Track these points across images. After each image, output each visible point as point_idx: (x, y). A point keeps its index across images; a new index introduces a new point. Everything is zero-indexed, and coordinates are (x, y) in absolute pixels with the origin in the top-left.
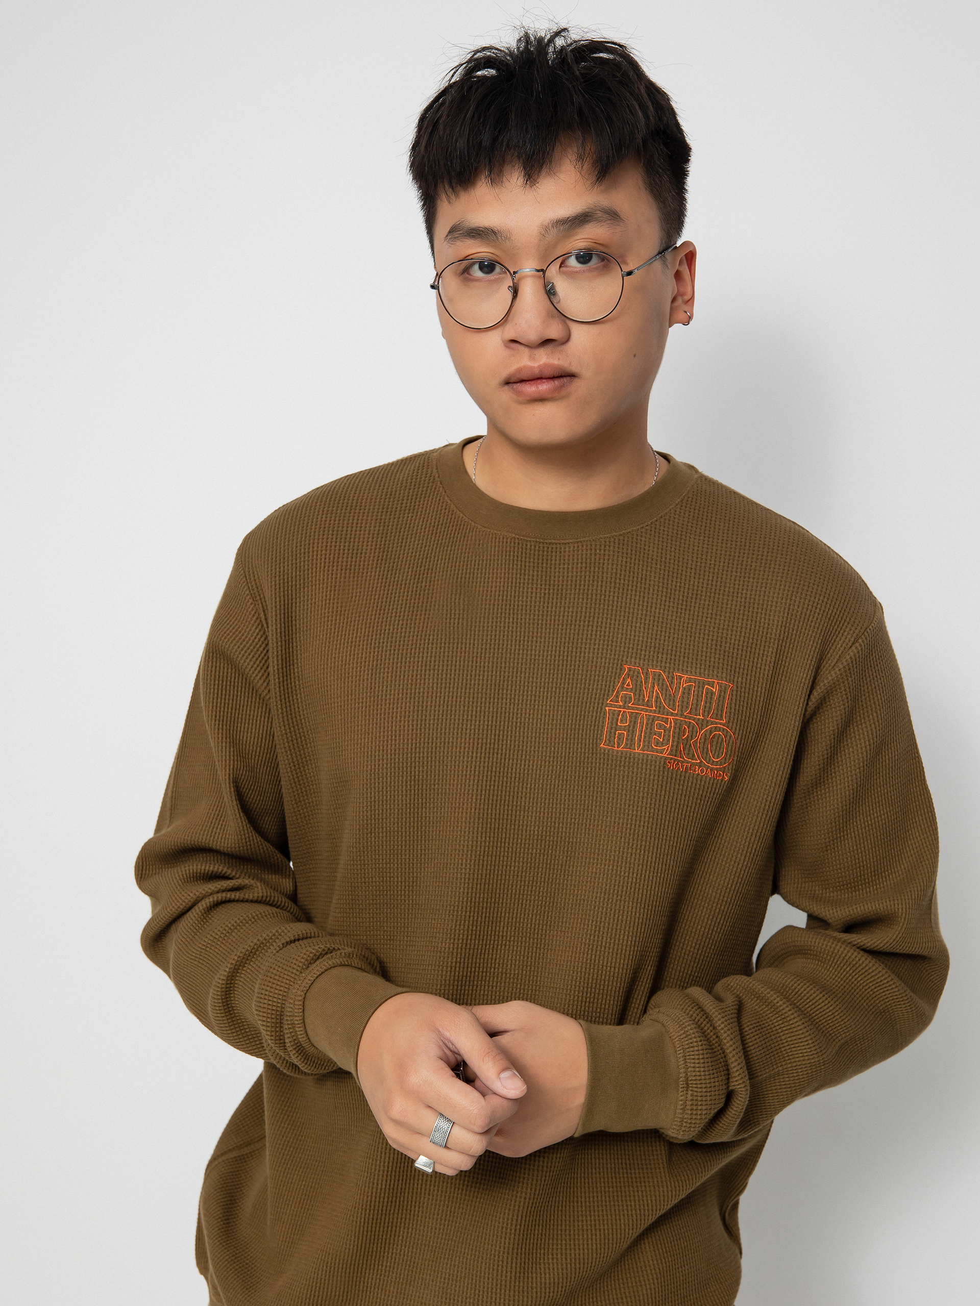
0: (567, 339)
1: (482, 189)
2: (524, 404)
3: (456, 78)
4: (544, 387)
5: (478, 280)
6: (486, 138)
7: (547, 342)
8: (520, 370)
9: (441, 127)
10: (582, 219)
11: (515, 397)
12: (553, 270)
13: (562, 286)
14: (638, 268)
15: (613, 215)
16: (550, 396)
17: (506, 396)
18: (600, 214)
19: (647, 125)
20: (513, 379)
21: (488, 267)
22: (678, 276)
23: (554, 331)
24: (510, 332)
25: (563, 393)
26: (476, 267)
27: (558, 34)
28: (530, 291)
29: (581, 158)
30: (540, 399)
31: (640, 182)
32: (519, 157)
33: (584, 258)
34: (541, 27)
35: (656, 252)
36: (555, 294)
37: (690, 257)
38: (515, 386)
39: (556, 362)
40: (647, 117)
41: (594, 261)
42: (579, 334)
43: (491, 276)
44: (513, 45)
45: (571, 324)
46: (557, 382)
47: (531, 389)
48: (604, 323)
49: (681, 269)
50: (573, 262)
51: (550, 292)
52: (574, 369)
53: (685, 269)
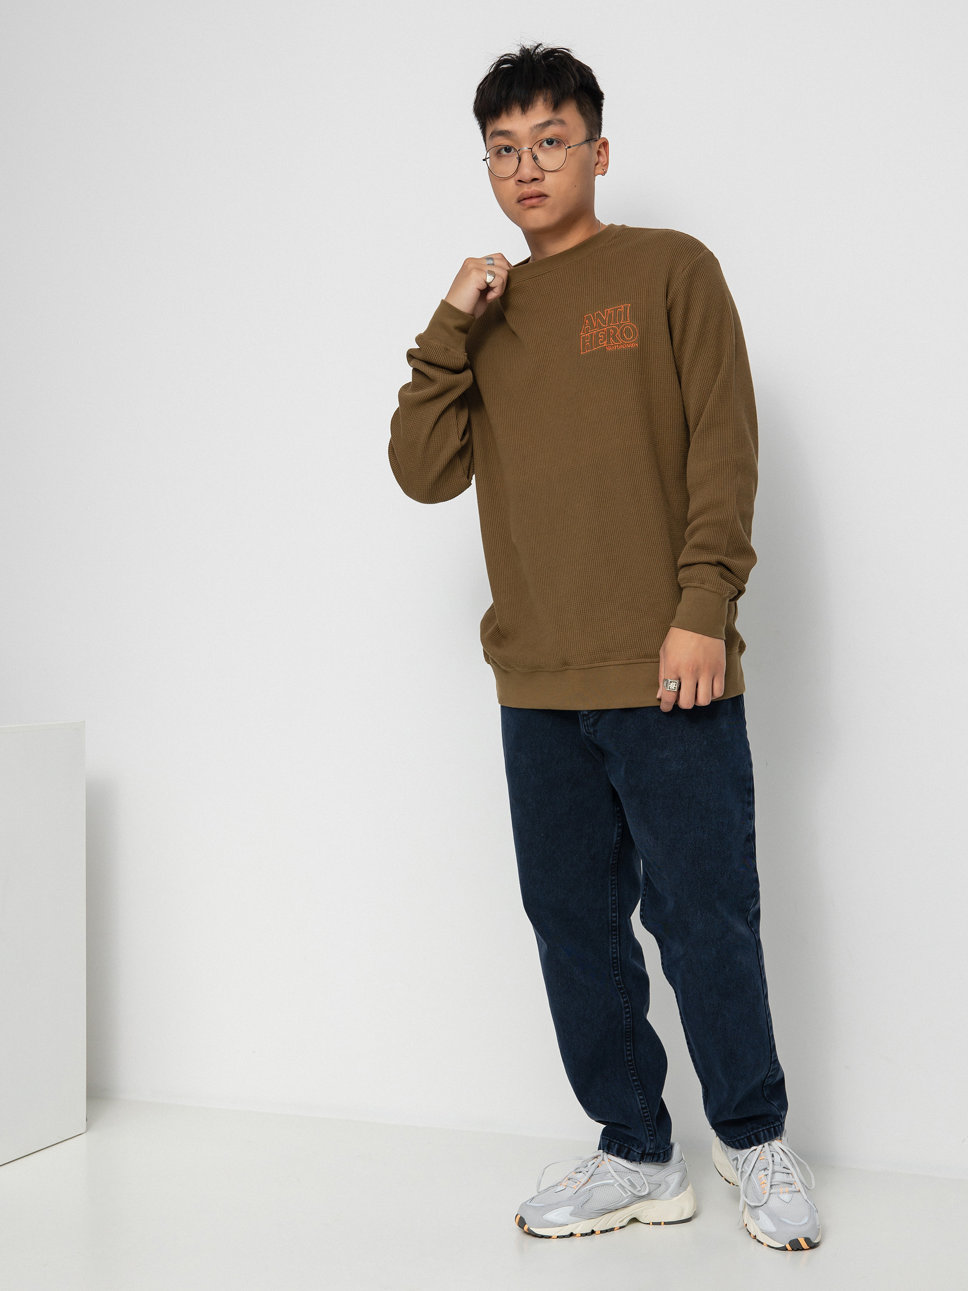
0: (543, 180)
1: (504, 117)
2: (526, 210)
3: (492, 70)
4: (534, 201)
5: (504, 156)
6: (504, 94)
7: (535, 179)
8: (522, 194)
9: (485, 92)
10: (548, 123)
11: (522, 207)
12: (535, 149)
13: (541, 156)
14: (574, 146)
15: (562, 122)
16: (536, 205)
17: (518, 207)
18: (555, 121)
19: (576, 84)
20: (521, 198)
21: (508, 149)
22: (599, 153)
23: (537, 175)
24: (518, 177)
25: (543, 204)
26: (503, 150)
27: (537, 47)
28: (526, 158)
29: (545, 100)
30: (533, 207)
31: (575, 108)
32: (519, 101)
33: (550, 142)
34: (529, 44)
35: (585, 140)
36: (537, 159)
37: (605, 144)
38: (522, 202)
39: (536, 189)
40: (575, 80)
41: (555, 143)
42: (549, 178)
43: (510, 154)
44: (518, 53)
45: (545, 173)
46: (540, 199)
47: (528, 202)
48: (559, 171)
49: (600, 150)
50: (545, 144)
51: (535, 158)
52: (546, 192)
53: (602, 150)
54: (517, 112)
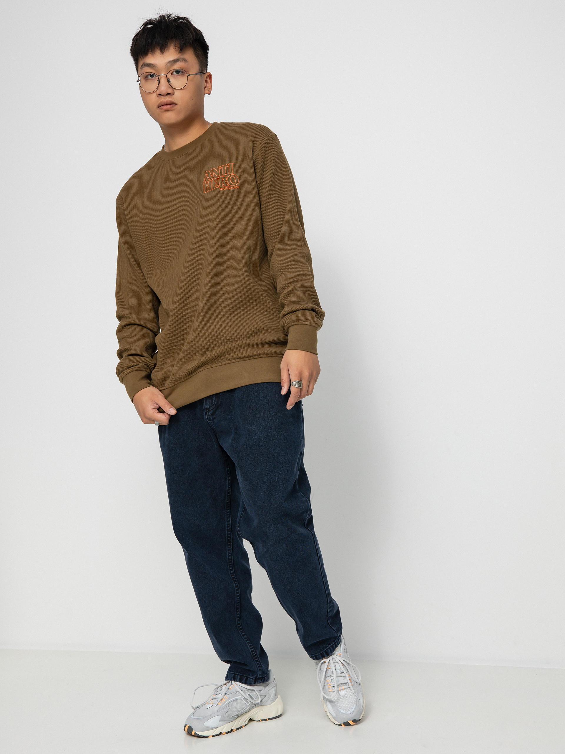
0: (173, 94)
1: (150, 55)
2: (163, 112)
3: (141, 28)
4: (168, 107)
5: (150, 79)
6: (150, 41)
7: (168, 94)
8: (161, 102)
9: (138, 40)
10: (176, 60)
11: (161, 110)
12: (169, 75)
13: (172, 80)
14: (192, 75)
15: (185, 60)
16: (169, 109)
17: (158, 110)
18: (181, 59)
19: (193, 38)
20: (160, 105)
21: (152, 76)
22: (206, 81)
23: (170, 91)
24: (158, 92)
25: (173, 108)
26: (149, 76)
27: (170, 15)
28: (163, 81)
29: (175, 46)
30: (167, 110)
31: (192, 53)
32: (159, 46)
33: (178, 72)
34: (164, 13)
35: (198, 72)
36: (170, 81)
37: (210, 76)
38: (161, 107)
39: (169, 99)
40: (193, 36)
41: (180, 73)
42: (177, 93)
43: (153, 78)
44: (158, 18)
45: (174, 90)
46: (172, 106)
47: (165, 107)
48: (183, 89)
49: (207, 79)
50: (175, 73)
51: (169, 81)
52: (175, 102)
53: (208, 80)
54: (158, 52)
